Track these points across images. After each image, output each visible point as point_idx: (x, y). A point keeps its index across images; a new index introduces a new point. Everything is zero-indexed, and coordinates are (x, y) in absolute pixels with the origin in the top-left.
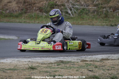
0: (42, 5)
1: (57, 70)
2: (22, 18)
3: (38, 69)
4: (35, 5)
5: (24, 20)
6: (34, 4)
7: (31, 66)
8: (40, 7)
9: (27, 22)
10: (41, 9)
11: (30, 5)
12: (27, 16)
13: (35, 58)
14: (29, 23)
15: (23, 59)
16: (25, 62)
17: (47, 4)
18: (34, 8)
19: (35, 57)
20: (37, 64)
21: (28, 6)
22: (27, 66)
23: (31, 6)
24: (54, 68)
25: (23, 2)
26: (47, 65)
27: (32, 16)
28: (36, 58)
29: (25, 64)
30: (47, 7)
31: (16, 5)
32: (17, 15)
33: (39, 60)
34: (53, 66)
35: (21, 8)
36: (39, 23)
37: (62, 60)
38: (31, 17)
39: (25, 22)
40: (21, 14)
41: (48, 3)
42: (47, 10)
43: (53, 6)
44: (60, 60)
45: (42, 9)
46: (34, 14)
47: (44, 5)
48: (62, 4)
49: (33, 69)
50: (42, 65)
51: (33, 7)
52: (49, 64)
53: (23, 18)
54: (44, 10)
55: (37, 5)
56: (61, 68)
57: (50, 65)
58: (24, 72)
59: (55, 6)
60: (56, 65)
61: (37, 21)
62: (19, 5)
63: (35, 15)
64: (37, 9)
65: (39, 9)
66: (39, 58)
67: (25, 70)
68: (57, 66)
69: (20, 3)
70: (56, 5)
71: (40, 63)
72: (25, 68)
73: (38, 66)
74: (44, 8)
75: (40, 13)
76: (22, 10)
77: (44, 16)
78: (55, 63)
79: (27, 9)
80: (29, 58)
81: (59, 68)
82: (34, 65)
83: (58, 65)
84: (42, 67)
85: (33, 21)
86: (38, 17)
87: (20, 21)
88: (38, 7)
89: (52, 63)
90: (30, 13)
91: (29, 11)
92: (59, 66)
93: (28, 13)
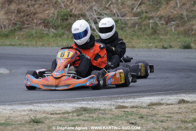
0: (48, 16)
1: (77, 123)
2: (15, 37)
3: (46, 122)
4: (36, 16)
5: (19, 42)
6: (35, 14)
7: (33, 118)
8: (45, 19)
9: (23, 45)
10: (46, 22)
11: (27, 15)
12: (23, 35)
13: (39, 105)
14: (28, 45)
15: (20, 106)
16: (24, 111)
17: (56, 13)
18: (35, 21)
19: (40, 103)
20: (44, 115)
21: (25, 18)
22: (27, 118)
23: (30, 17)
24: (72, 120)
25: (16, 11)
26: (60, 115)
27: (32, 35)
28: (42, 105)
29: (24, 115)
30: (55, 18)
31: (4, 17)
32: (7, 33)
33: (47, 107)
34: (70, 117)
35: (13, 21)
36: (43, 45)
37: (85, 106)
38: (30, 36)
39: (20, 45)
40: (13, 32)
41: (58, 12)
42: (56, 24)
43: (66, 17)
44: (82, 107)
45: (48, 23)
46: (34, 31)
47: (51, 15)
48: (80, 13)
49: (37, 122)
50: (52, 116)
51: (33, 20)
52: (64, 113)
53: (17, 38)
54: (51, 24)
55: (40, 16)
56: (84, 120)
57: (66, 115)
58: (23, 128)
59: (69, 18)
60: (75, 114)
61: (41, 43)
62: (10, 17)
63: (36, 33)
64: (39, 22)
65: (44, 22)
66: (47, 105)
67: (24, 124)
68: (77, 118)
69: (12, 13)
70: (71, 16)
71: (48, 113)
72: (23, 122)
73: (46, 118)
74: (51, 20)
75: (45, 29)
76: (15, 24)
77: (51, 34)
78: (73, 112)
79: (23, 23)
80: (29, 104)
81: (80, 120)
82: (39, 116)
83: (78, 116)
84: (53, 119)
85: (34, 43)
86: (41, 36)
87: (12, 43)
88: (41, 19)
89: (68, 113)
90: (27, 30)
91: (26, 26)
92: (80, 117)
93: (24, 30)
